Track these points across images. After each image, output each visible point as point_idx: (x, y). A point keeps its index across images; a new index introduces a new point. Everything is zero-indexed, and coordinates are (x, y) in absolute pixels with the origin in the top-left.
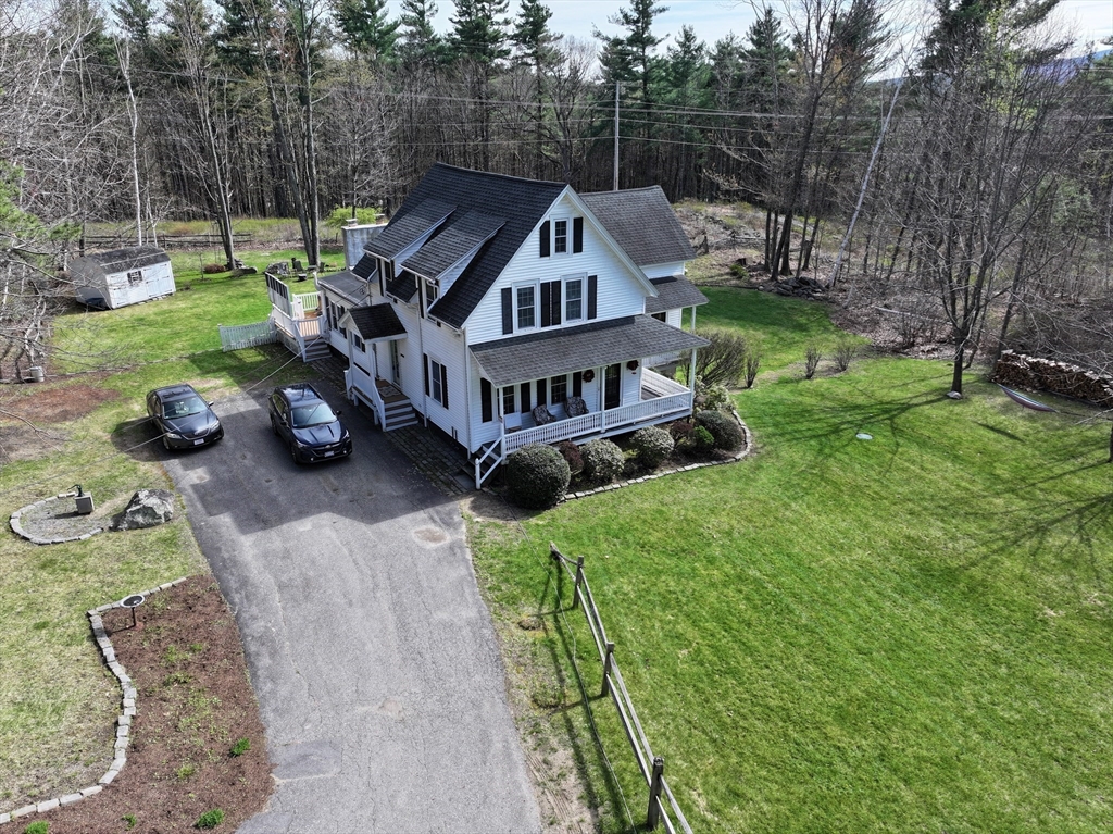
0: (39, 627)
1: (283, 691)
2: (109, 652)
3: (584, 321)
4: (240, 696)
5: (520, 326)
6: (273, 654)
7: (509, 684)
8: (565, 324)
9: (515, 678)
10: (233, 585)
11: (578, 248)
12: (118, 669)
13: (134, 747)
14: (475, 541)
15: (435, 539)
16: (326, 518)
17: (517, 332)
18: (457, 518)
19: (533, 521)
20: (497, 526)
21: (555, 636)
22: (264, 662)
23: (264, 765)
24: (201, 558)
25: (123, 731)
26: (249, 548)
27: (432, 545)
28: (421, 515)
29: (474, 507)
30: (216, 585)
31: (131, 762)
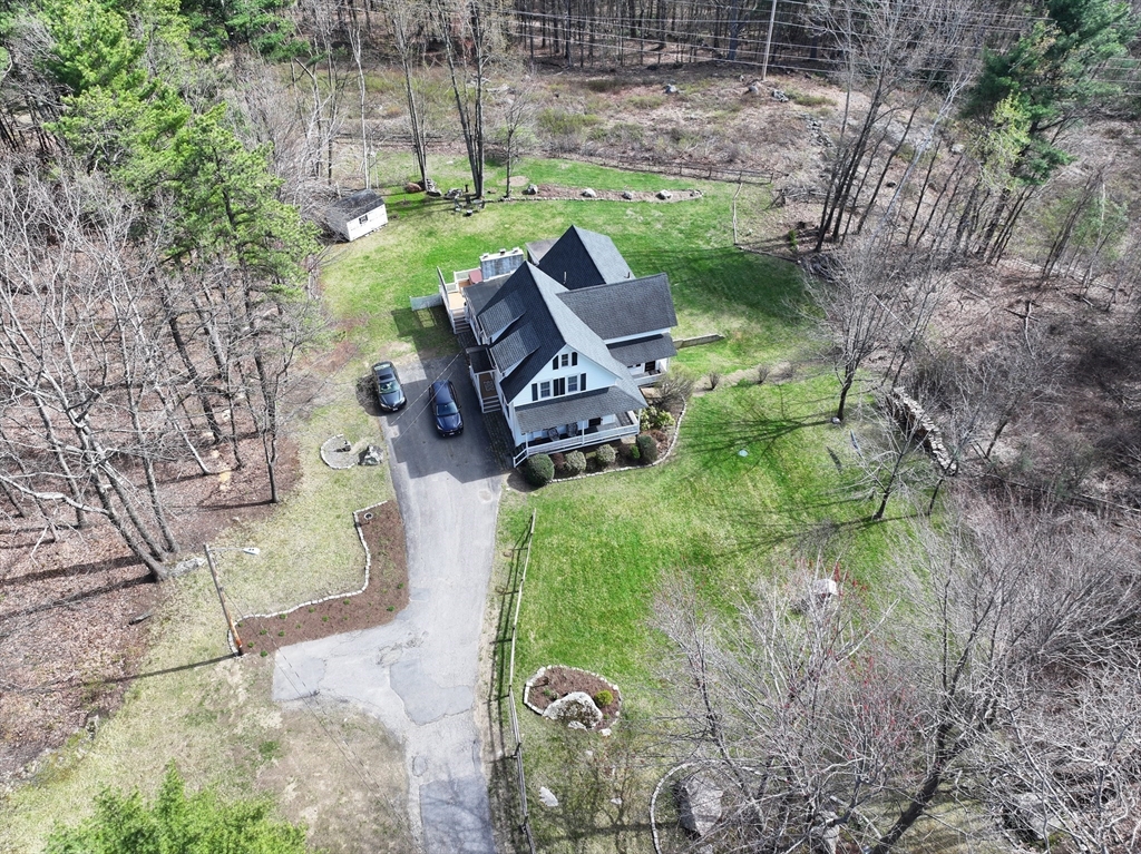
0: (338, 517)
1: (416, 566)
2: (361, 535)
3: (579, 391)
4: (402, 564)
5: (542, 396)
6: (415, 548)
7: (490, 579)
8: (567, 394)
9: (494, 578)
10: (404, 509)
11: (575, 363)
12: (365, 544)
13: (370, 579)
14: (503, 501)
15: (486, 498)
16: (445, 474)
17: (540, 399)
18: (499, 486)
19: (533, 493)
20: (515, 495)
21: (515, 562)
22: (411, 551)
23: (407, 595)
24: (394, 491)
25: (367, 572)
26: (412, 486)
27: (484, 502)
28: (484, 481)
29: (509, 481)
30: (397, 507)
31: (370, 584)
